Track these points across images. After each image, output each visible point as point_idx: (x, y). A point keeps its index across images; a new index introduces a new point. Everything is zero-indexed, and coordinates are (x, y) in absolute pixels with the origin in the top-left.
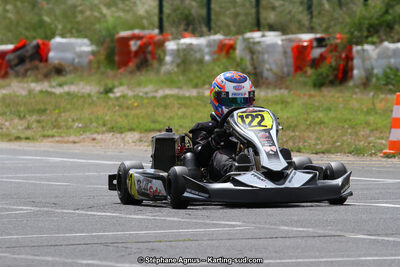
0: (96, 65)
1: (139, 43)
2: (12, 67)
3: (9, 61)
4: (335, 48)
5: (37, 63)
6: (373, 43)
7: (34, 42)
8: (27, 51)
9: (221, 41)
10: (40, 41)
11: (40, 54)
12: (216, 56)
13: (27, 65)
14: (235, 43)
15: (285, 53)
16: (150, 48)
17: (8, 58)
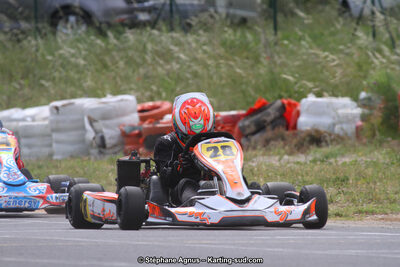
0: (369, 133)
2: (246, 136)
3: (242, 129)
5: (281, 130)
7: (279, 103)
8: (269, 114)
10: (285, 102)
11: (287, 118)
13: (269, 133)
17: (240, 124)
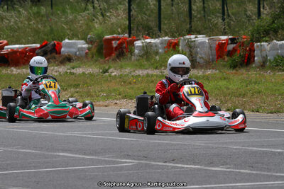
0: (91, 56)
1: (118, 42)
4: (243, 44)
5: (54, 54)
6: (266, 41)
7: (53, 43)
8: (48, 48)
9: (169, 41)
10: (56, 42)
11: (56, 49)
12: (166, 49)
13: (49, 56)
14: (178, 42)
15: (211, 47)
16: (124, 45)
17: (37, 52)
